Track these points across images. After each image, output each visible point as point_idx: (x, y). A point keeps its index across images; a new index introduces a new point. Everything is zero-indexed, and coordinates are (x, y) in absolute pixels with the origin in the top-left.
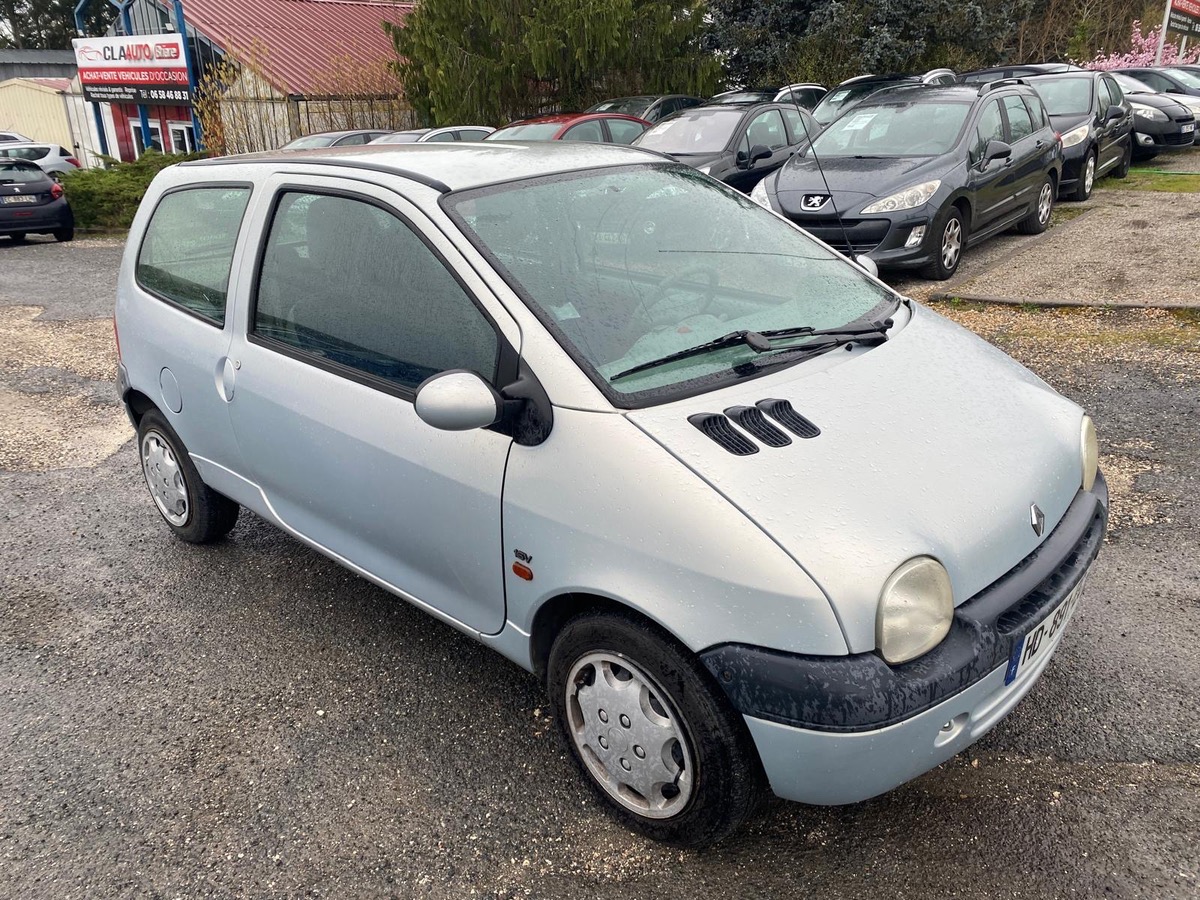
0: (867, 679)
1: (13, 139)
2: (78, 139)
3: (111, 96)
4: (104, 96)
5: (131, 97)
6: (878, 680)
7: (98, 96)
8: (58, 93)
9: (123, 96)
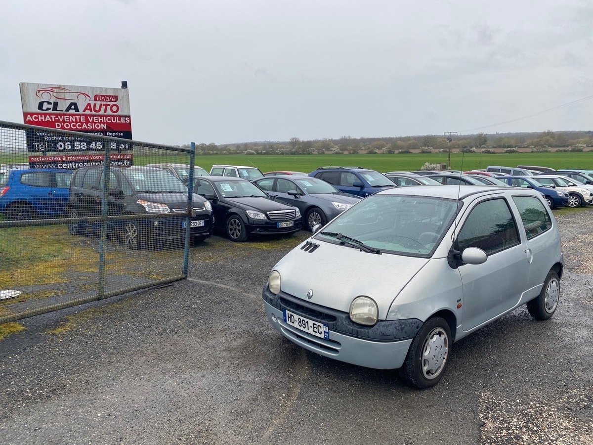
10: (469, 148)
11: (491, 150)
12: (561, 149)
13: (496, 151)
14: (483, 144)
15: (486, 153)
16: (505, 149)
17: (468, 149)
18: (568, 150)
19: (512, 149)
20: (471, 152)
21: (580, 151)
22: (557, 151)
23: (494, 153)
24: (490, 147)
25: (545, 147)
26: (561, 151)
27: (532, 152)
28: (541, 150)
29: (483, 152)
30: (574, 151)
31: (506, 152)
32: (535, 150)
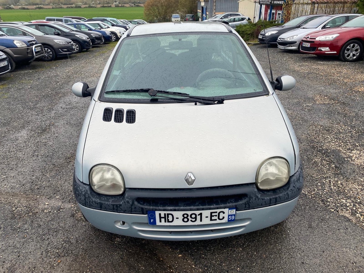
0: (82, 190)
1: (239, 15)
2: (255, 16)
3: (265, 3)
4: (263, 3)
5: (269, 3)
6: (84, 192)
7: (262, 3)
8: (254, 2)
9: (267, 3)
10: (8, 5)
11: (26, 7)
12: (69, 6)
13: (29, 8)
14: (17, 2)
15: (22, 9)
16: (35, 6)
17: (8, 7)
18: (73, 7)
19: (39, 6)
20: (10, 8)
21: (80, 7)
22: (67, 8)
23: (28, 9)
24: (23, 5)
25: (59, 5)
26: (69, 7)
27: (53, 8)
28: (58, 7)
29: (20, 8)
30: (76, 7)
31: (36, 9)
32: (54, 7)
